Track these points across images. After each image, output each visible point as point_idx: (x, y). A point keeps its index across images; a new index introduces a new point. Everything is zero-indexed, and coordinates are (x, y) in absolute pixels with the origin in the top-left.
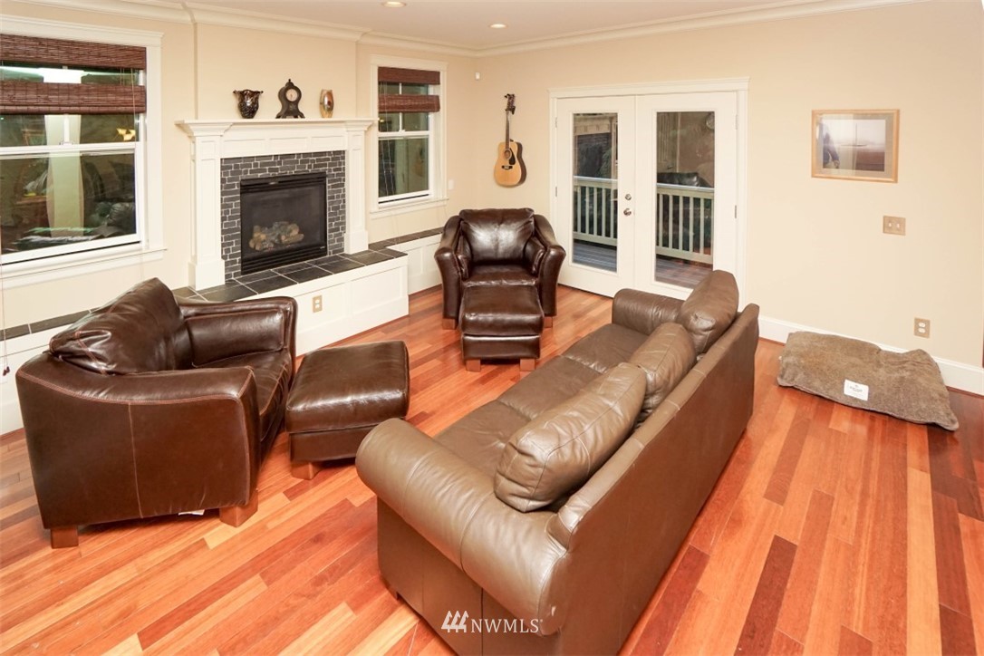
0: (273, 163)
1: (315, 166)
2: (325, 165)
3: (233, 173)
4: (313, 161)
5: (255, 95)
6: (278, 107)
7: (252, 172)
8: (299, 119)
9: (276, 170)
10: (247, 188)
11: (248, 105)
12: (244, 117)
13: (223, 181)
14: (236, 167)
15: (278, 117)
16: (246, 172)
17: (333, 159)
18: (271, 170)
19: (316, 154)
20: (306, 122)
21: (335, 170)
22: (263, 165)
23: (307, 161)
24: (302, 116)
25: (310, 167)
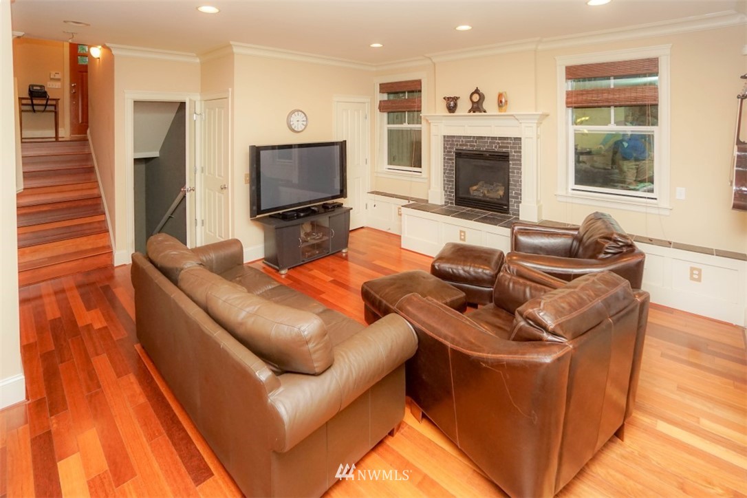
0: (473, 142)
1: (500, 147)
2: (508, 147)
3: (451, 144)
4: (499, 143)
5: (455, 99)
6: (470, 106)
7: (460, 145)
8: (483, 114)
9: (474, 146)
10: (459, 155)
11: (452, 105)
12: (450, 112)
13: (445, 148)
14: (453, 141)
15: (470, 111)
16: (457, 145)
17: (514, 144)
18: (471, 146)
19: (500, 138)
20: (488, 116)
21: (515, 152)
22: (467, 142)
23: (494, 143)
24: (485, 112)
25: (496, 147)
